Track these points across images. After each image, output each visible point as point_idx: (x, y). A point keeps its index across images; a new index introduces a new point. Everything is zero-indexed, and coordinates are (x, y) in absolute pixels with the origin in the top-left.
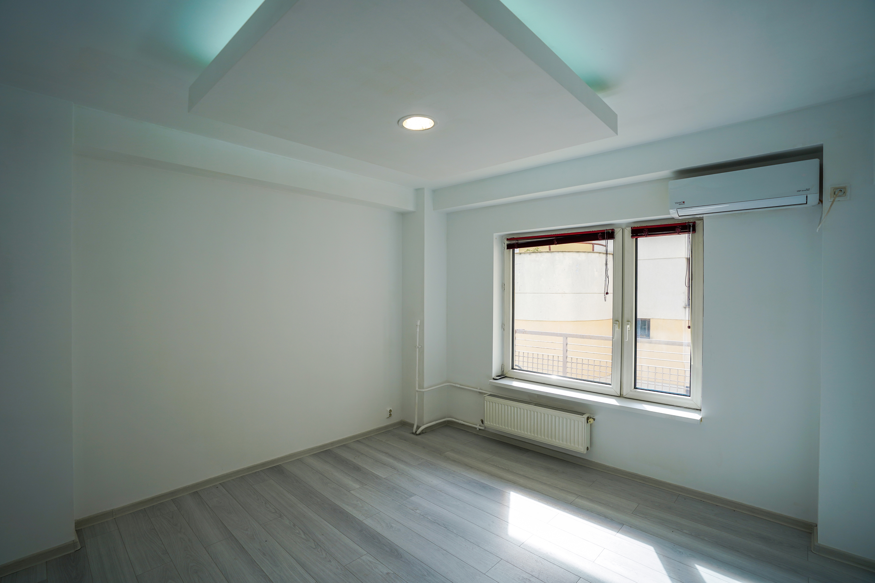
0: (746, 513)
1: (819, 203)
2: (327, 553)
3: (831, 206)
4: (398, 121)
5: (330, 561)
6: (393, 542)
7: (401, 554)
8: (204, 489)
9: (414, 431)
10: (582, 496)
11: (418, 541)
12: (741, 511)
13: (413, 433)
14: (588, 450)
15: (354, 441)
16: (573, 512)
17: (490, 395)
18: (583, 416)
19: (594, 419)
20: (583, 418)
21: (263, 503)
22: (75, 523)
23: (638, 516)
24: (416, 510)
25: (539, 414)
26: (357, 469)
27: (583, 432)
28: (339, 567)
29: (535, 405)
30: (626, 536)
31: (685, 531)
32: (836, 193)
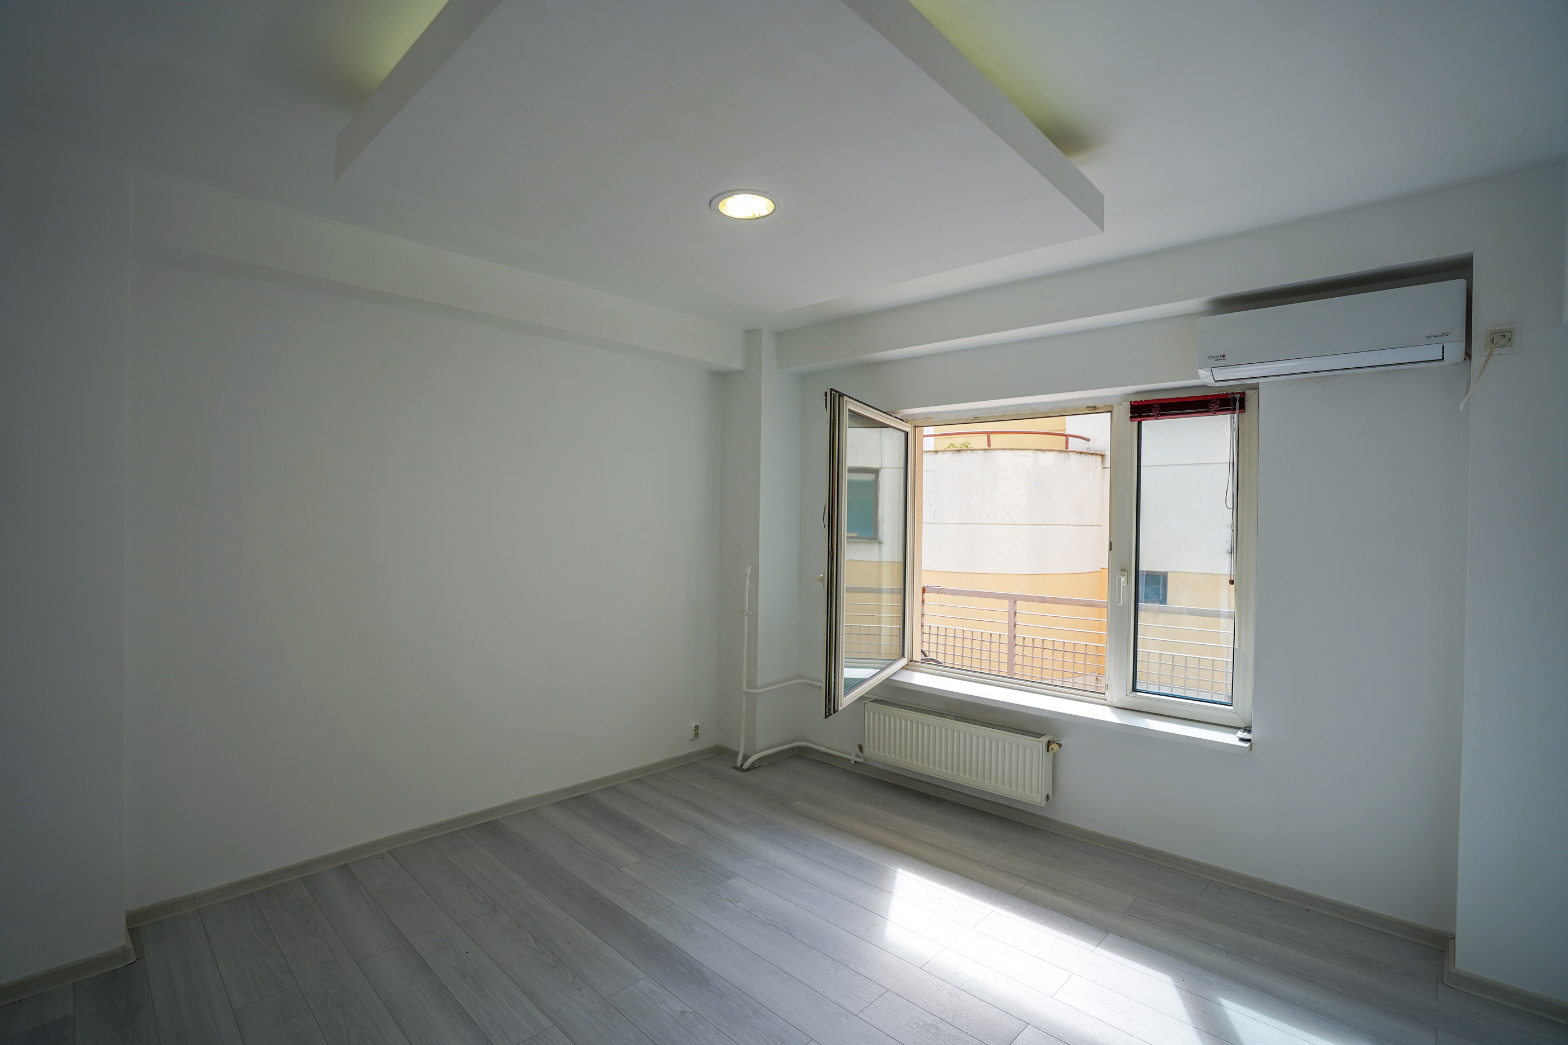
0: (1327, 913)
1: (1465, 359)
2: (576, 976)
3: (1486, 362)
4: (711, 202)
5: (580, 989)
6: (694, 956)
7: (707, 979)
8: (359, 860)
9: (739, 764)
10: (1035, 882)
11: (739, 957)
12: (1320, 911)
13: (736, 768)
14: (1047, 800)
15: (630, 781)
16: (1018, 910)
17: (876, 701)
18: (1041, 739)
19: (1060, 745)
20: (1041, 743)
21: (463, 886)
22: (127, 917)
23: (1136, 917)
24: (737, 902)
25: (962, 735)
26: (634, 828)
27: (1039, 768)
28: (596, 1000)
29: (955, 720)
30: (1111, 952)
31: (1219, 945)
32: (1495, 340)
